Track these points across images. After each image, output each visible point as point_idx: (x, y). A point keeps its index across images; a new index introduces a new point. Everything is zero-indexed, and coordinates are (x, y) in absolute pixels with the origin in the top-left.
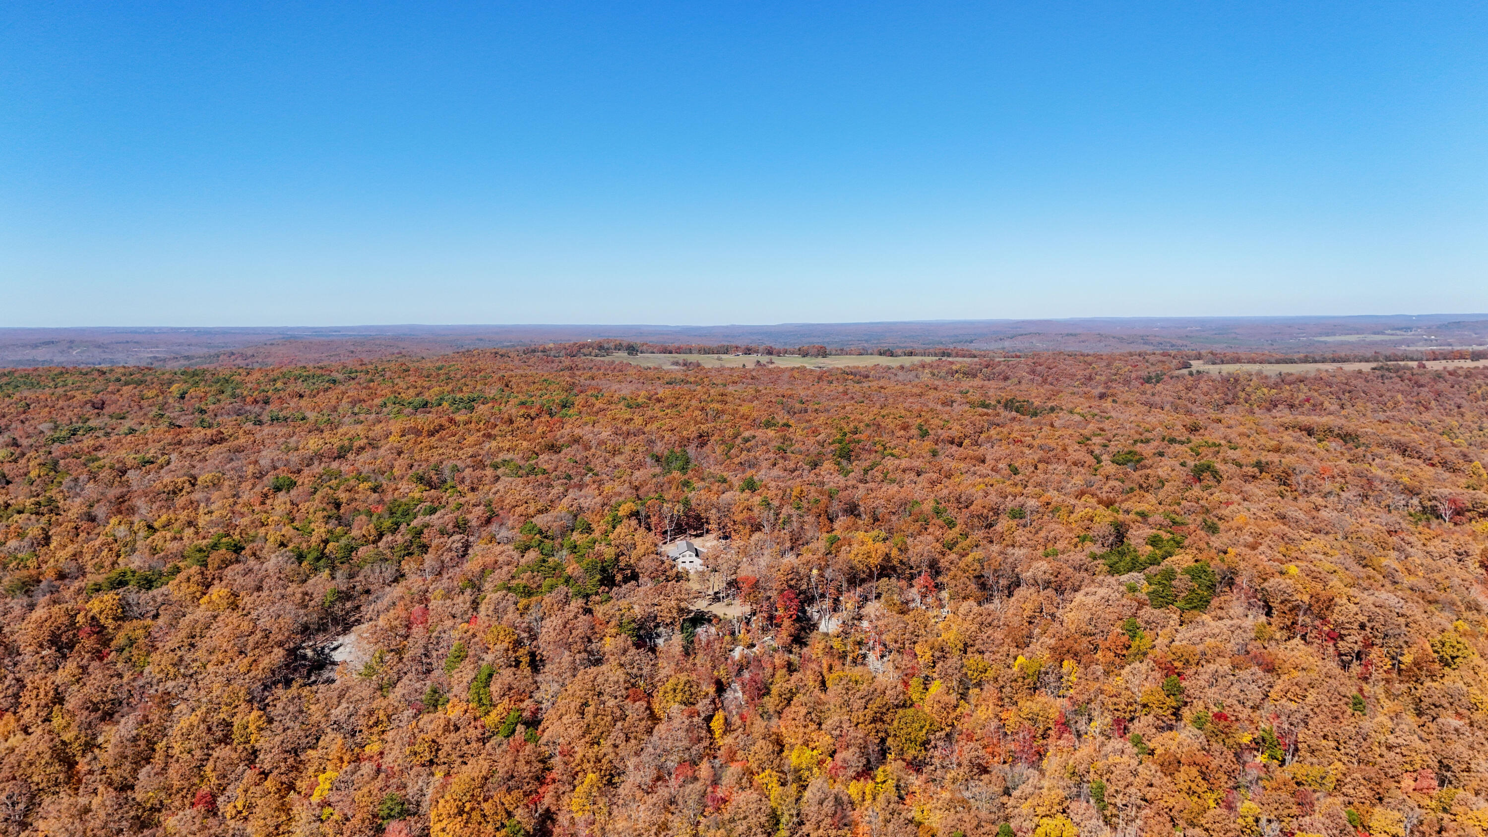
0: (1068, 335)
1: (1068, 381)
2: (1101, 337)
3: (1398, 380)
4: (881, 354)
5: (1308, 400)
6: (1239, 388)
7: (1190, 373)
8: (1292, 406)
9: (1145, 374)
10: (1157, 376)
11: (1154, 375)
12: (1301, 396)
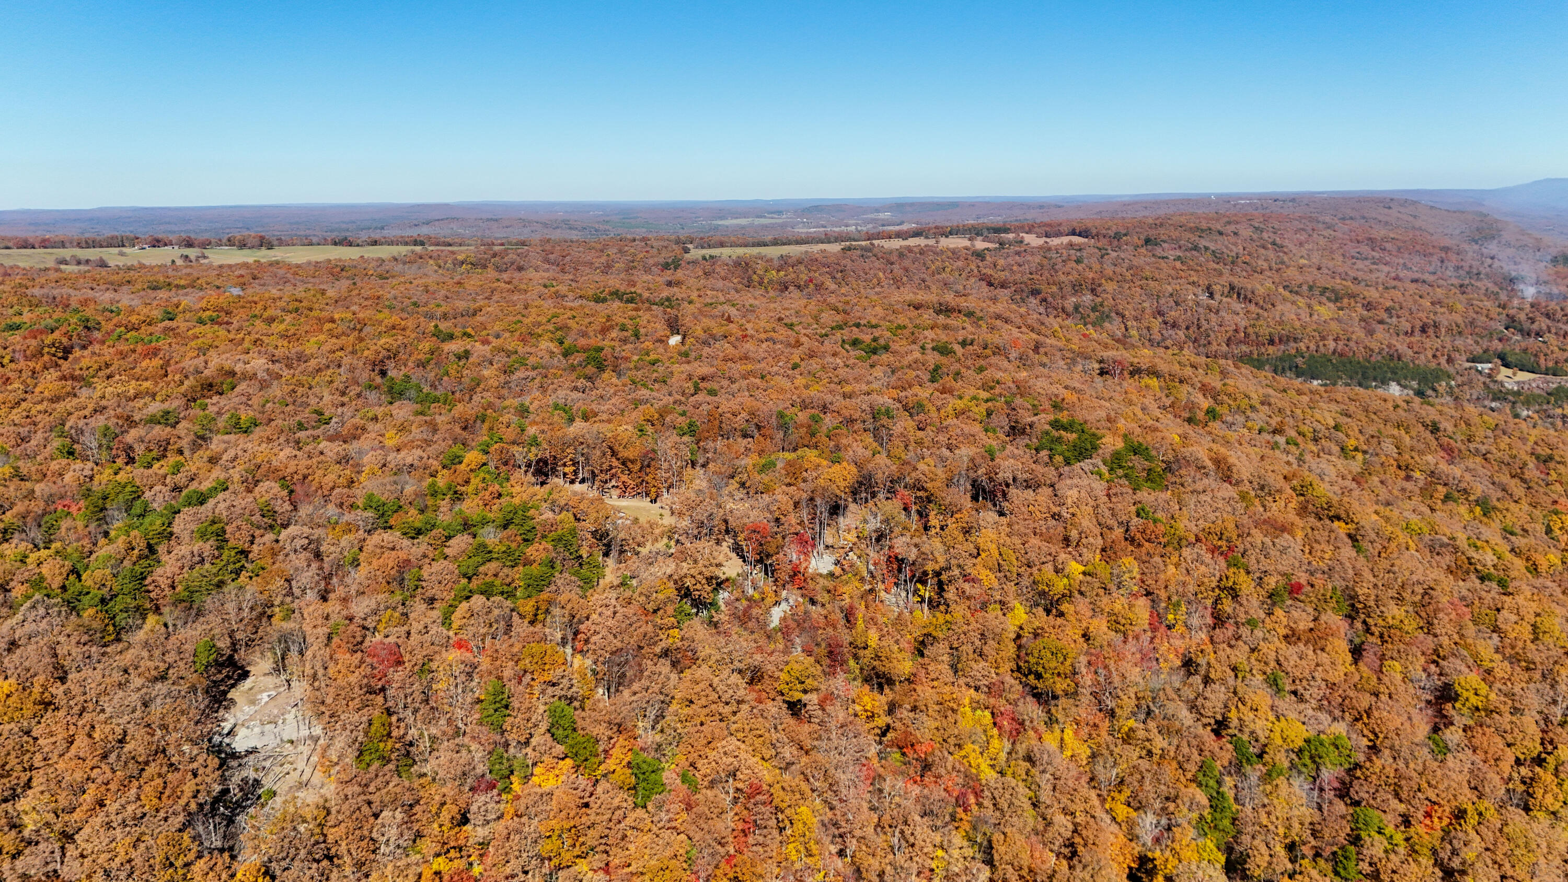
0: (488, 220)
1: (587, 270)
2: (525, 222)
3: (874, 259)
4: (335, 244)
5: (811, 281)
6: (750, 271)
7: (704, 258)
8: (799, 287)
9: (662, 260)
10: (673, 262)
11: (670, 261)
12: (804, 277)
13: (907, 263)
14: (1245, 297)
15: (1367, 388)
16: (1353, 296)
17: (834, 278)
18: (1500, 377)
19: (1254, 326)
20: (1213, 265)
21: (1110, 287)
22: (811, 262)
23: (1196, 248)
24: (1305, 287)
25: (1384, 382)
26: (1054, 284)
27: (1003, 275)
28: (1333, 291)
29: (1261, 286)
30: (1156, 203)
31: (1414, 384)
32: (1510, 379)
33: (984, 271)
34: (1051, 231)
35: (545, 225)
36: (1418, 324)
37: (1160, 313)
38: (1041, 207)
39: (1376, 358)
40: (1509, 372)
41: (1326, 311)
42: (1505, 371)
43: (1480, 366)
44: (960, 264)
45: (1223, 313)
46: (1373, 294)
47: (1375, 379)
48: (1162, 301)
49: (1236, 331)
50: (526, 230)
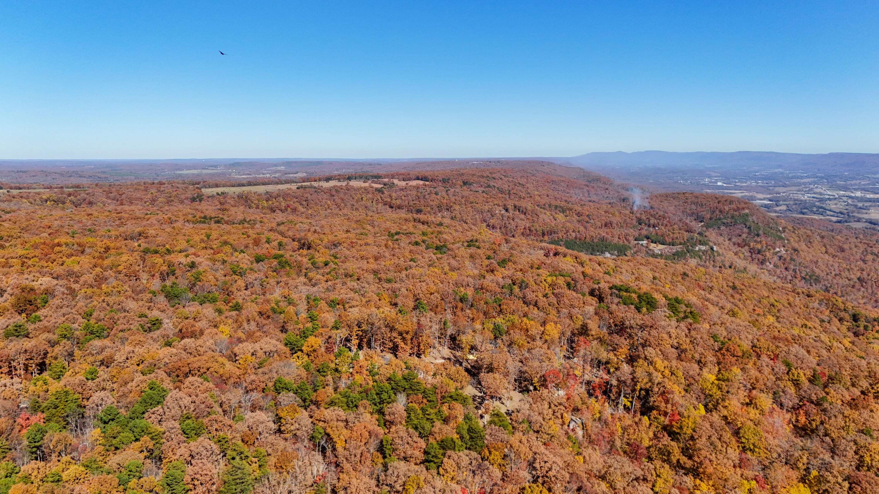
3: (323, 193)
5: (288, 206)
7: (218, 194)
8: (281, 210)
9: (190, 196)
10: (198, 197)
11: (195, 196)
12: (283, 204)
13: (342, 195)
14: (522, 211)
15: (596, 255)
16: (570, 209)
17: (301, 204)
18: (651, 248)
19: (533, 226)
20: (500, 195)
21: (457, 207)
22: (285, 195)
23: (489, 186)
24: (547, 206)
25: (602, 252)
26: (428, 206)
27: (399, 202)
28: (560, 207)
29: (527, 204)
30: (433, 163)
31: (616, 252)
32: (657, 248)
33: (385, 200)
34: (406, 178)
35: (62, 175)
36: (604, 223)
37: (485, 221)
38: (370, 164)
39: (596, 241)
40: (655, 245)
41: (561, 217)
42: (653, 245)
43: (641, 242)
44: (370, 196)
45: (516, 220)
46: (579, 208)
47: (598, 251)
48: (485, 214)
49: (525, 228)
50: (49, 178)
